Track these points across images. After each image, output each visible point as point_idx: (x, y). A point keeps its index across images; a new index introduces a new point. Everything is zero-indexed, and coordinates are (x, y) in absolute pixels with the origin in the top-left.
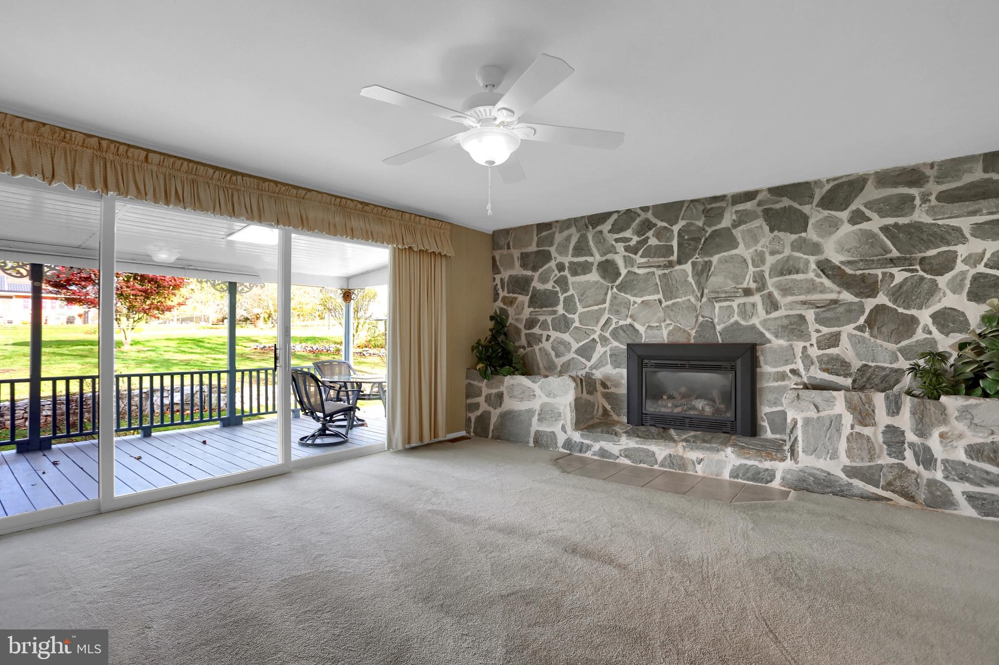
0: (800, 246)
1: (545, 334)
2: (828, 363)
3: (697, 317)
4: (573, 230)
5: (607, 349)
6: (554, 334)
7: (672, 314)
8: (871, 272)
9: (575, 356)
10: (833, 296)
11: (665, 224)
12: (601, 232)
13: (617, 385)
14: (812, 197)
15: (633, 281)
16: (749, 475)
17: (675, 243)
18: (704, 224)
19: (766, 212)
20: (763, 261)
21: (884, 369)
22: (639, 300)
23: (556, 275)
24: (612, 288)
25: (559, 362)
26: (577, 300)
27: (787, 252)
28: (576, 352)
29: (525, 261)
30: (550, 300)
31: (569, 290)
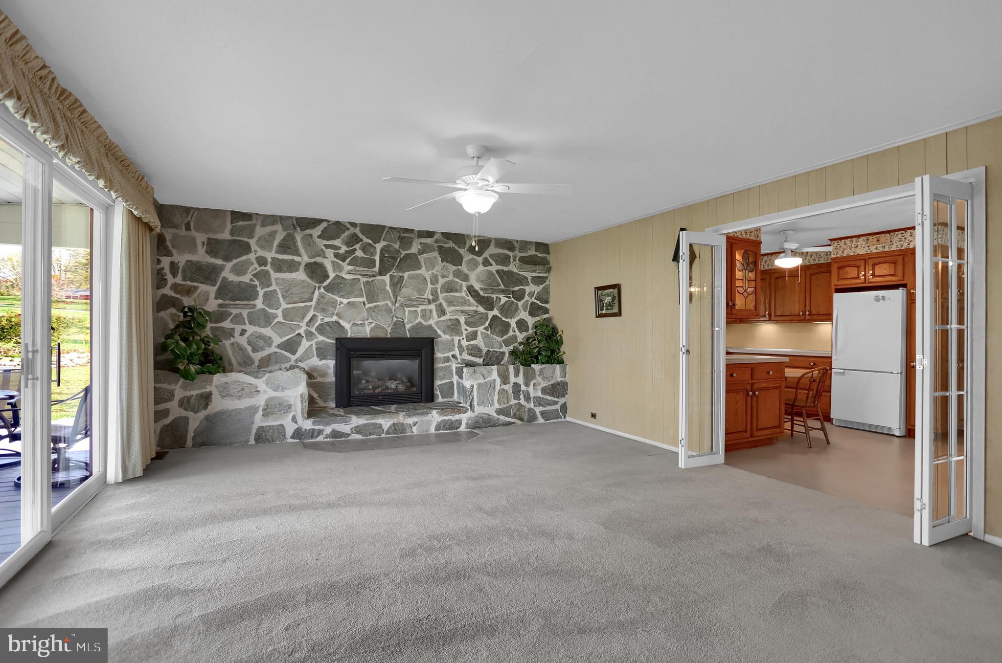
0: (458, 274)
1: (238, 328)
2: (472, 349)
3: (392, 317)
4: (278, 227)
5: (313, 343)
6: (251, 329)
7: (374, 314)
8: (492, 296)
9: (278, 350)
10: (474, 308)
11: (370, 242)
12: (311, 236)
13: (324, 375)
14: (465, 244)
15: (340, 284)
16: (447, 426)
17: (377, 258)
18: (399, 247)
19: (440, 248)
20: (437, 281)
21: (496, 352)
22: (345, 301)
23: (256, 269)
24: (319, 288)
25: (257, 357)
26: (280, 296)
27: (451, 277)
28: (279, 346)
29: (213, 247)
30: (246, 293)
31: (271, 285)
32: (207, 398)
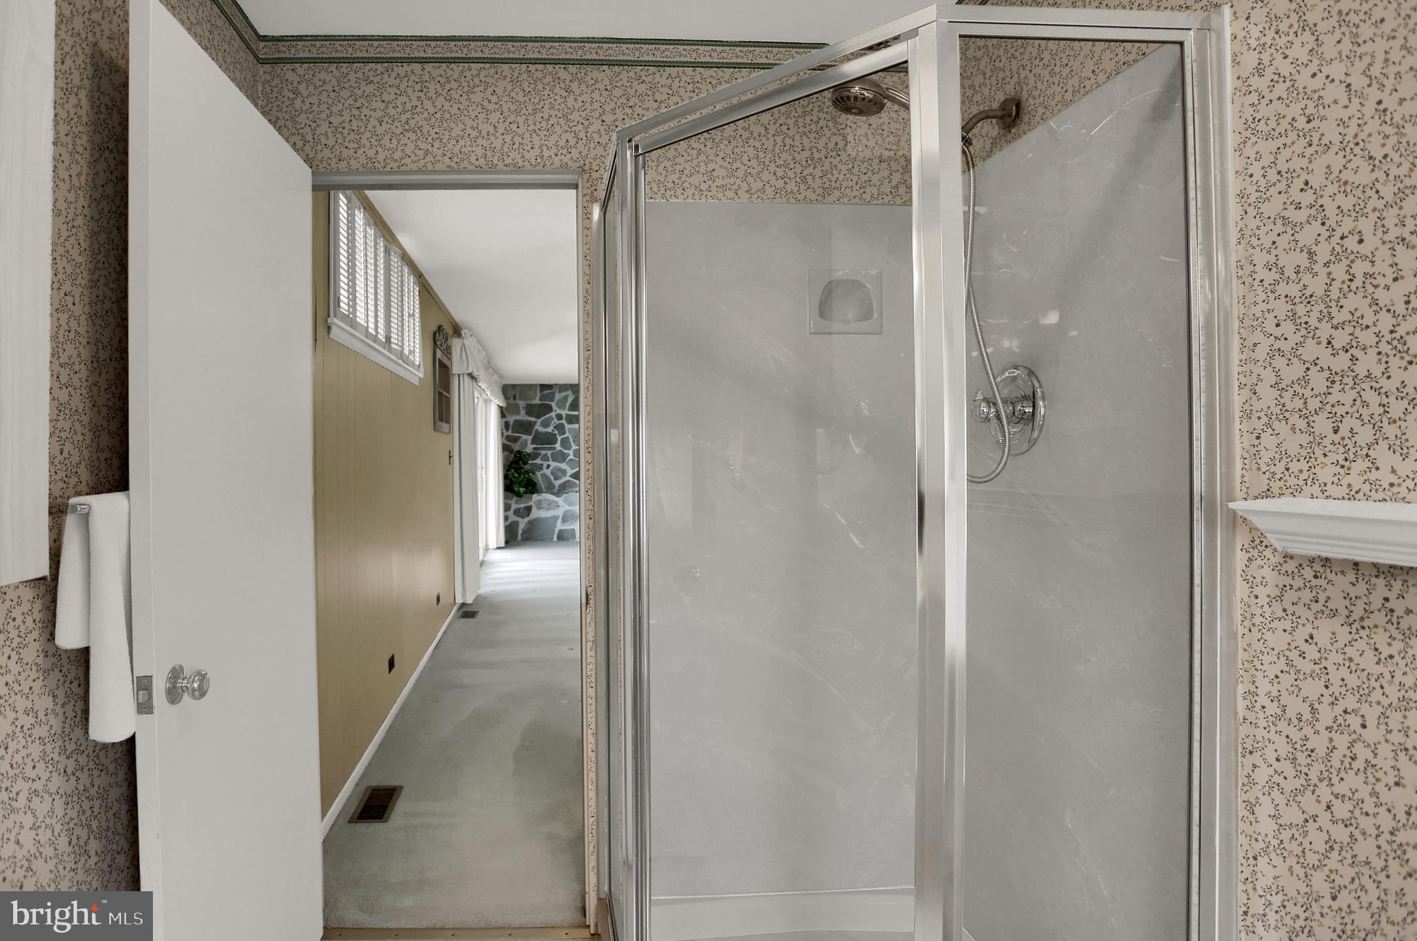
1: (545, 464)
4: (570, 392)
6: (553, 464)
9: (570, 479)
23: (556, 422)
25: (557, 483)
26: (571, 440)
28: (571, 476)
29: (530, 410)
30: (549, 440)
31: (565, 433)
32: (529, 509)
